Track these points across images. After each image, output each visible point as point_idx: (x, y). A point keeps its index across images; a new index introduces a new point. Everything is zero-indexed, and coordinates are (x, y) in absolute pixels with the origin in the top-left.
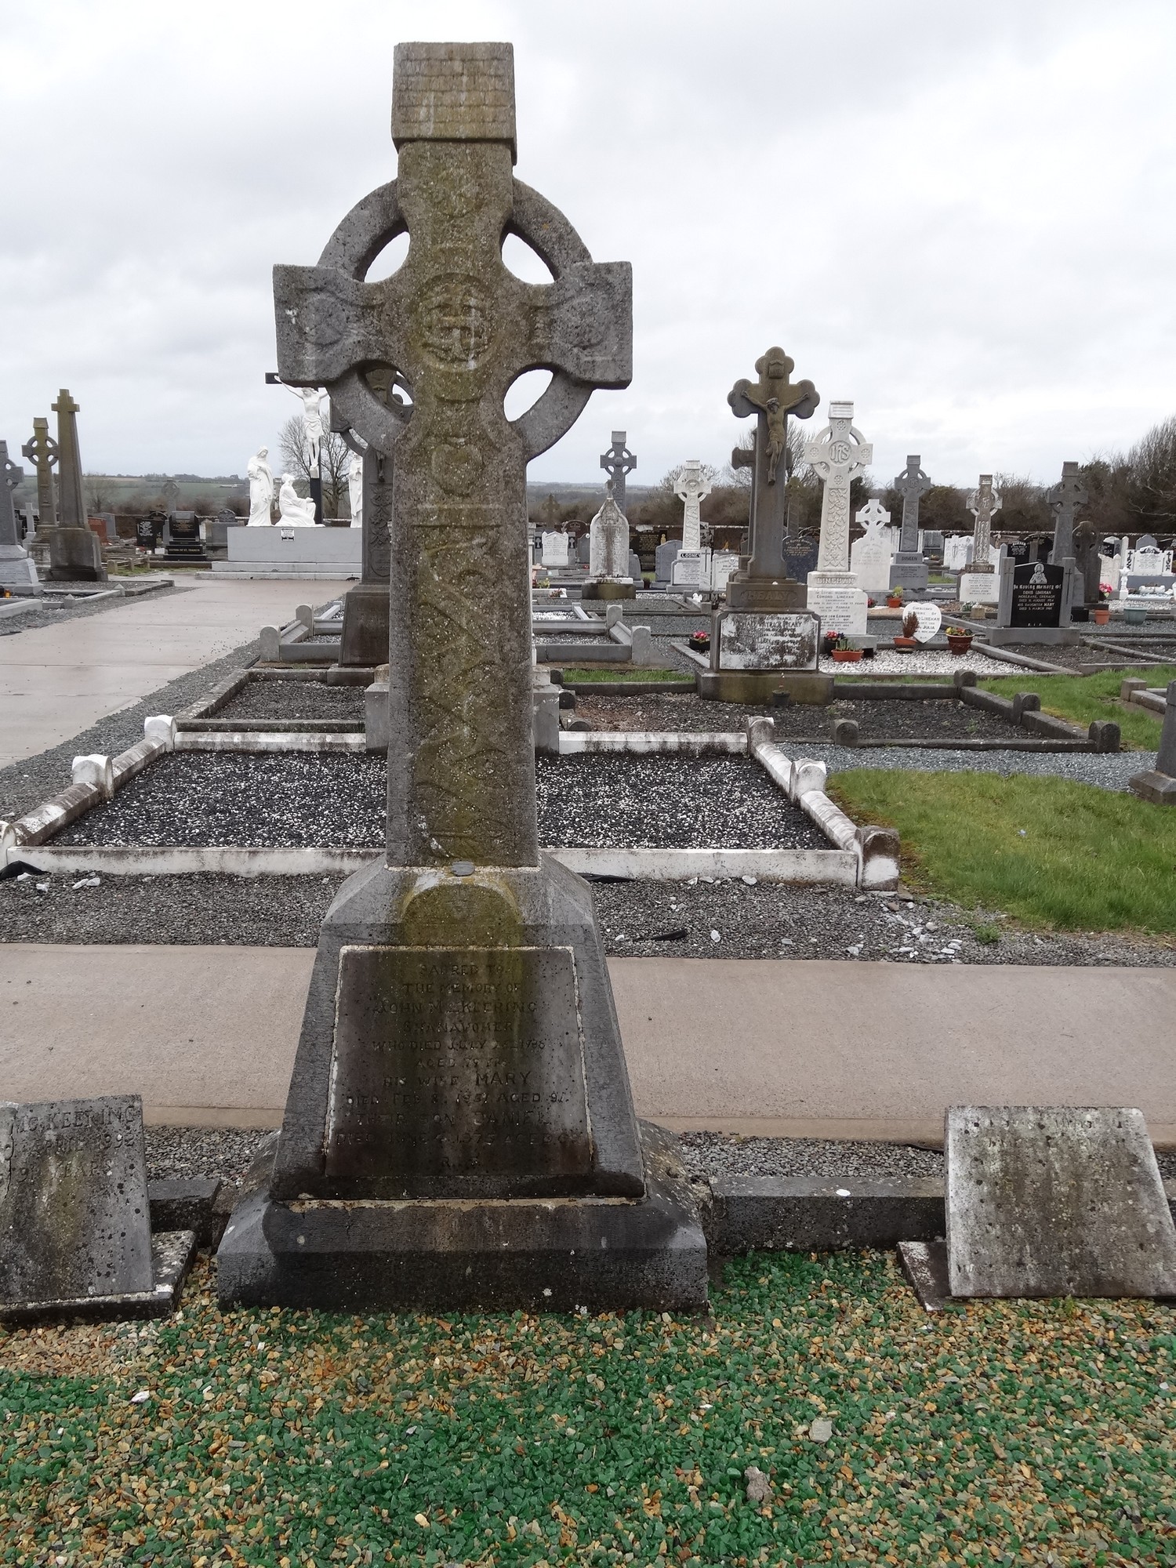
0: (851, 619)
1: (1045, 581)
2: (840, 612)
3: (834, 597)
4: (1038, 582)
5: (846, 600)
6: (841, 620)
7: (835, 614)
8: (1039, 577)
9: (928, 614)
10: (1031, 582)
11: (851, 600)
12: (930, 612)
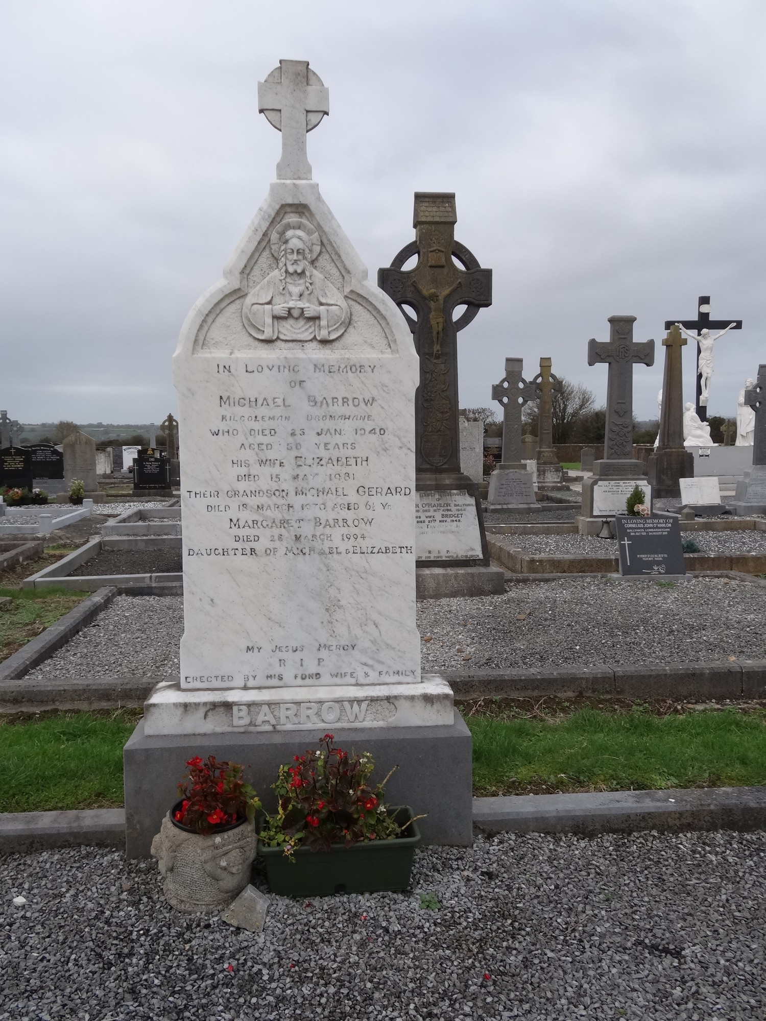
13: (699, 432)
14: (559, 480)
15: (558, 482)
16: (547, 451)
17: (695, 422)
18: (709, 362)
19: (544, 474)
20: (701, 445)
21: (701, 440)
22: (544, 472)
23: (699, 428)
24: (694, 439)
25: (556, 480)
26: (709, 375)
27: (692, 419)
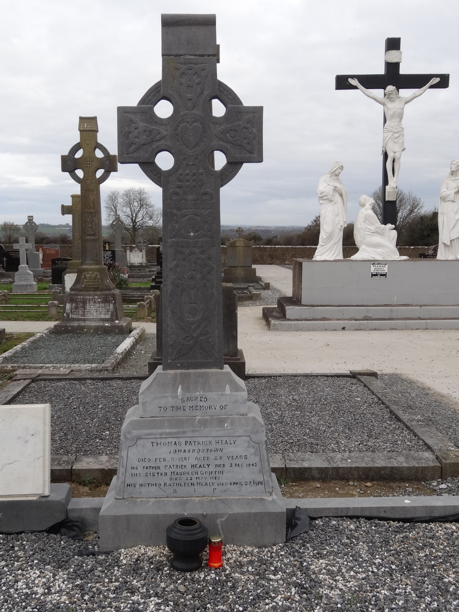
13: (377, 239)
14: (108, 317)
15: (106, 320)
16: (91, 270)
17: (372, 224)
18: (396, 135)
19: (84, 307)
20: (379, 258)
21: (379, 250)
22: (84, 302)
23: (377, 233)
24: (370, 249)
25: (103, 316)
26: (397, 155)
27: (366, 219)
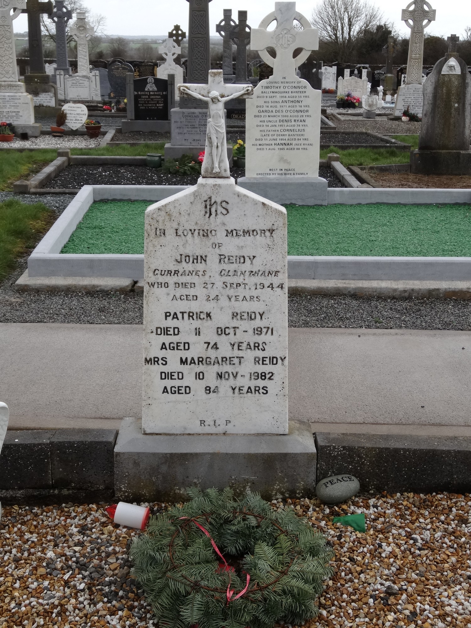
0: (20, 114)
1: (156, 89)
2: (12, 109)
3: (8, 99)
4: (151, 89)
5: (16, 101)
6: (14, 114)
7: (9, 110)
8: (151, 87)
9: (79, 111)
10: (146, 89)
11: (19, 101)
12: (80, 109)
